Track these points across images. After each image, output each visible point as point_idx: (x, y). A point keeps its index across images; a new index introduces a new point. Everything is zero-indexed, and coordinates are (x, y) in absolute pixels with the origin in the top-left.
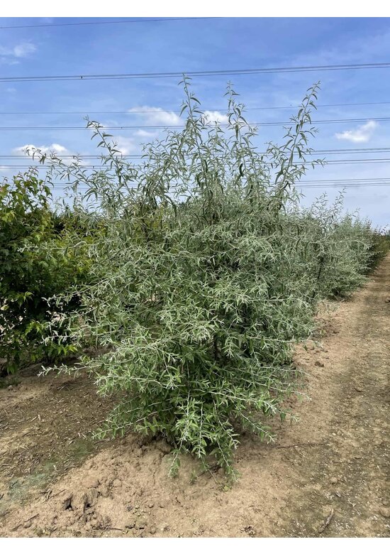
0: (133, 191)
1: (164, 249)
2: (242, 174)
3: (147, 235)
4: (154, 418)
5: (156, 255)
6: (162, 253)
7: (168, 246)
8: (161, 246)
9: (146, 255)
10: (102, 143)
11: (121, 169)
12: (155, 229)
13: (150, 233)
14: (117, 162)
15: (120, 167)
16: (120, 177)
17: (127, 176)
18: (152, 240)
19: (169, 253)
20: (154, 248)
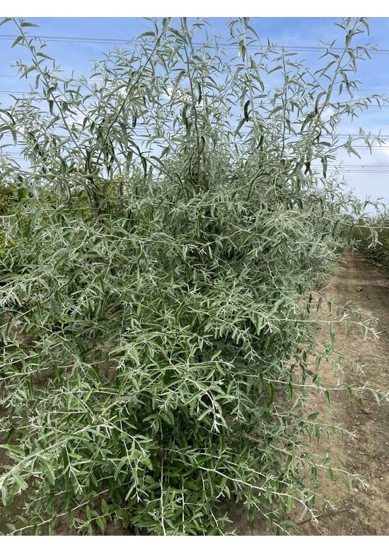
0: (74, 129)
1: (126, 227)
2: (247, 118)
3: (97, 205)
4: (104, 502)
5: (113, 239)
6: (122, 235)
7: (133, 223)
8: (121, 222)
9: (94, 238)
10: (20, 38)
11: (53, 89)
12: (112, 196)
13: (102, 202)
14: (47, 75)
15: (51, 86)
16: (51, 103)
17: (65, 103)
18: (105, 212)
19: (135, 235)
20: (109, 226)
